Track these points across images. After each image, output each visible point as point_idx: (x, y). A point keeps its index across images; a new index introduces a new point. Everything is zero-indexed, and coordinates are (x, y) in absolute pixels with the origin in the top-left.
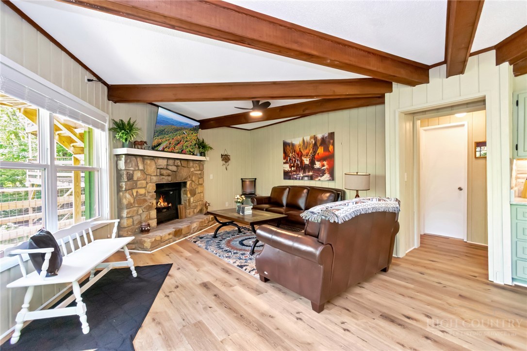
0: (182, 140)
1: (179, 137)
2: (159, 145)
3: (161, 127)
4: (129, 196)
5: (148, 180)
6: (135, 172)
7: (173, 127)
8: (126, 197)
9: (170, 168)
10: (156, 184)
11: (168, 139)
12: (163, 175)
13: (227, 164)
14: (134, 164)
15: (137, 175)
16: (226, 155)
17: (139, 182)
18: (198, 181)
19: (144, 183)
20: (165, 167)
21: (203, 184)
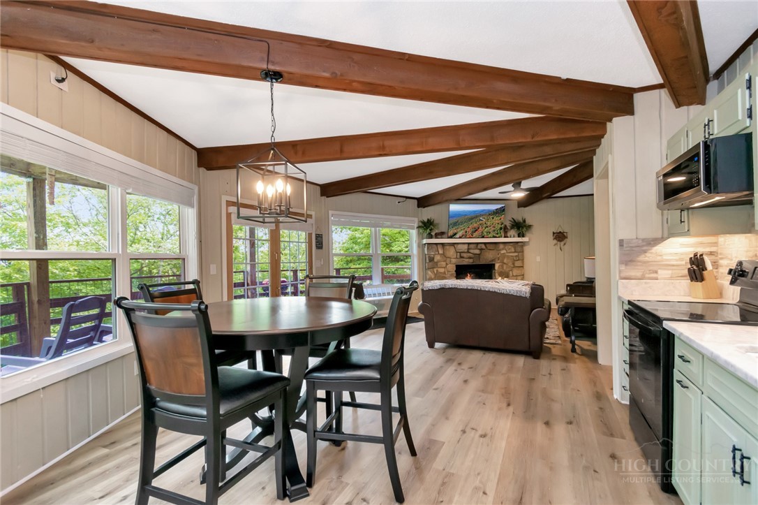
0: (481, 227)
1: (475, 225)
2: (455, 234)
3: (454, 220)
5: (448, 261)
7: (466, 217)
9: (471, 251)
10: (457, 266)
11: (463, 229)
12: (464, 258)
13: (562, 243)
14: (434, 250)
15: (437, 258)
16: (560, 232)
17: (439, 263)
18: (513, 264)
19: (444, 264)
20: (466, 251)
21: (522, 267)
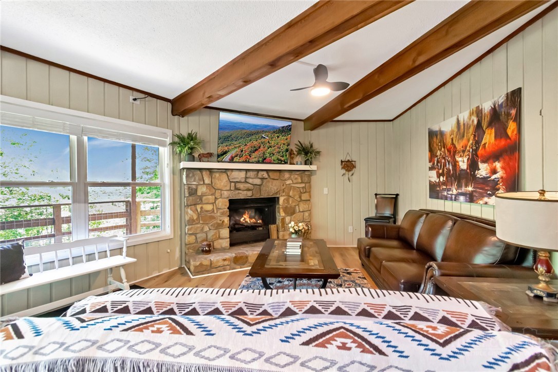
0: (262, 146)
1: (255, 143)
2: (225, 153)
3: (226, 133)
4: (191, 212)
5: (218, 195)
6: (199, 187)
7: (244, 131)
8: (187, 213)
9: (250, 181)
10: (230, 200)
11: (238, 145)
12: (240, 190)
13: (351, 173)
14: (197, 178)
15: (202, 190)
16: (349, 161)
17: (204, 198)
18: (300, 197)
19: (211, 198)
20: (243, 180)
21: (309, 200)
